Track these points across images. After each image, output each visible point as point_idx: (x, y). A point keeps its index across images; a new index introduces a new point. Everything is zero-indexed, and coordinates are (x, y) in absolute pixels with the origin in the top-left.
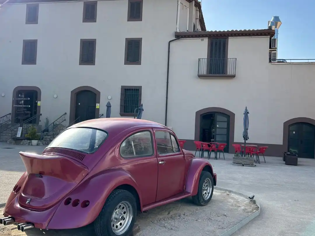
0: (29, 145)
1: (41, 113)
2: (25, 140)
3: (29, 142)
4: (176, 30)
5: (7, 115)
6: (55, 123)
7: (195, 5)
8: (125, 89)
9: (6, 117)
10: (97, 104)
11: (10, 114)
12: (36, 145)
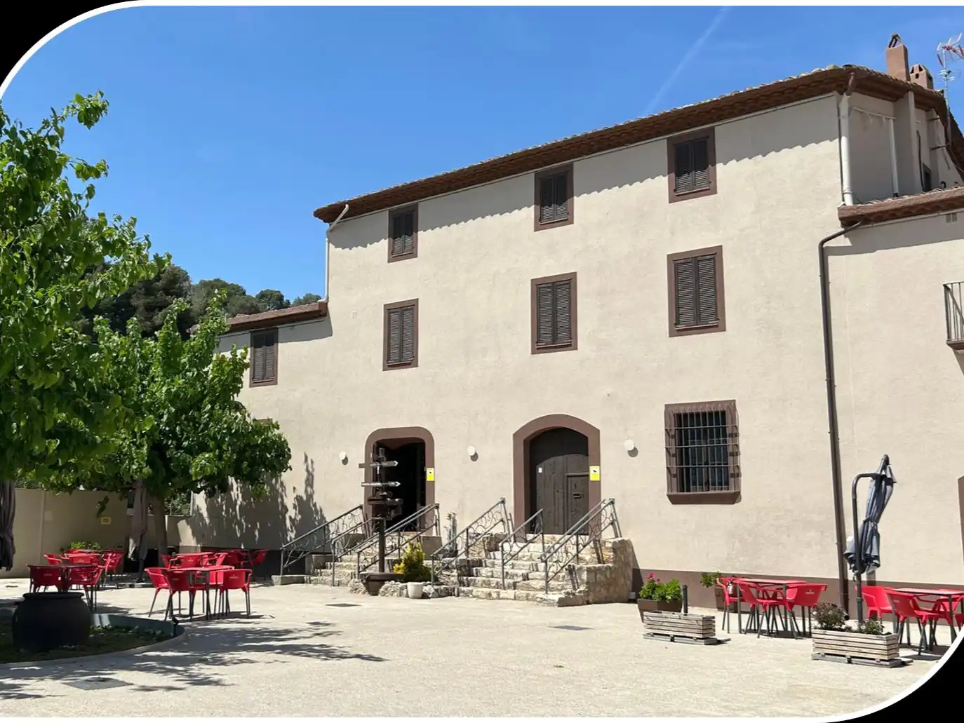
0: (401, 595)
1: (436, 502)
2: (390, 581)
3: (402, 589)
4: (841, 199)
5: (353, 510)
6: (471, 531)
7: (916, 102)
8: (679, 416)
9: (349, 515)
10: (592, 468)
11: (361, 507)
12: (420, 595)
